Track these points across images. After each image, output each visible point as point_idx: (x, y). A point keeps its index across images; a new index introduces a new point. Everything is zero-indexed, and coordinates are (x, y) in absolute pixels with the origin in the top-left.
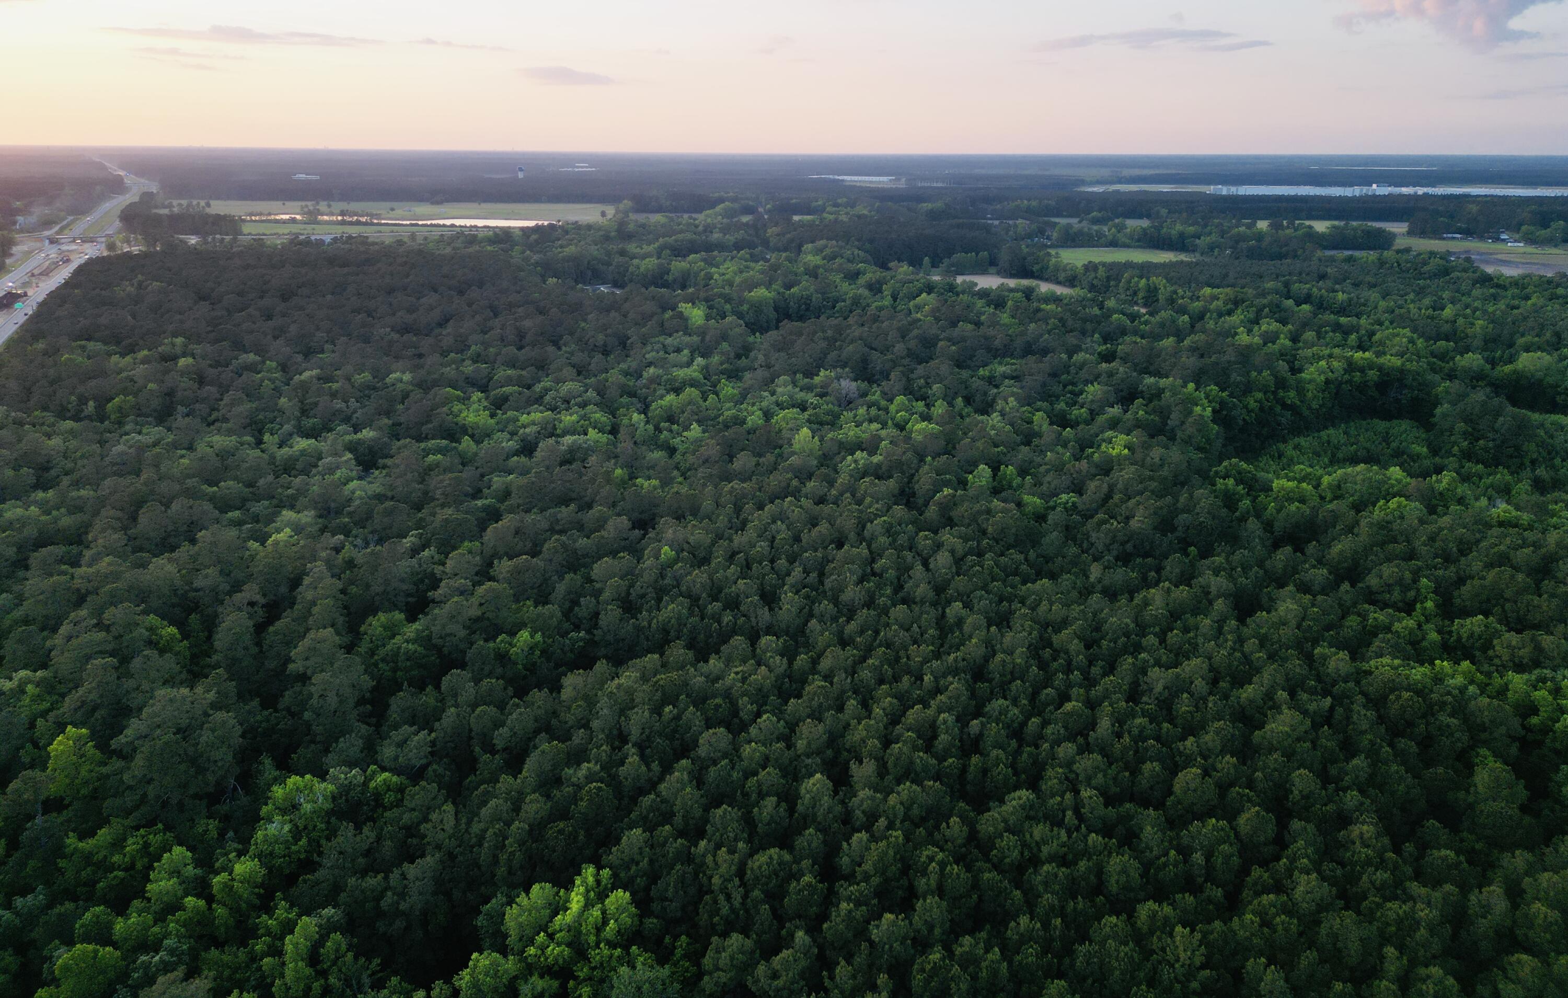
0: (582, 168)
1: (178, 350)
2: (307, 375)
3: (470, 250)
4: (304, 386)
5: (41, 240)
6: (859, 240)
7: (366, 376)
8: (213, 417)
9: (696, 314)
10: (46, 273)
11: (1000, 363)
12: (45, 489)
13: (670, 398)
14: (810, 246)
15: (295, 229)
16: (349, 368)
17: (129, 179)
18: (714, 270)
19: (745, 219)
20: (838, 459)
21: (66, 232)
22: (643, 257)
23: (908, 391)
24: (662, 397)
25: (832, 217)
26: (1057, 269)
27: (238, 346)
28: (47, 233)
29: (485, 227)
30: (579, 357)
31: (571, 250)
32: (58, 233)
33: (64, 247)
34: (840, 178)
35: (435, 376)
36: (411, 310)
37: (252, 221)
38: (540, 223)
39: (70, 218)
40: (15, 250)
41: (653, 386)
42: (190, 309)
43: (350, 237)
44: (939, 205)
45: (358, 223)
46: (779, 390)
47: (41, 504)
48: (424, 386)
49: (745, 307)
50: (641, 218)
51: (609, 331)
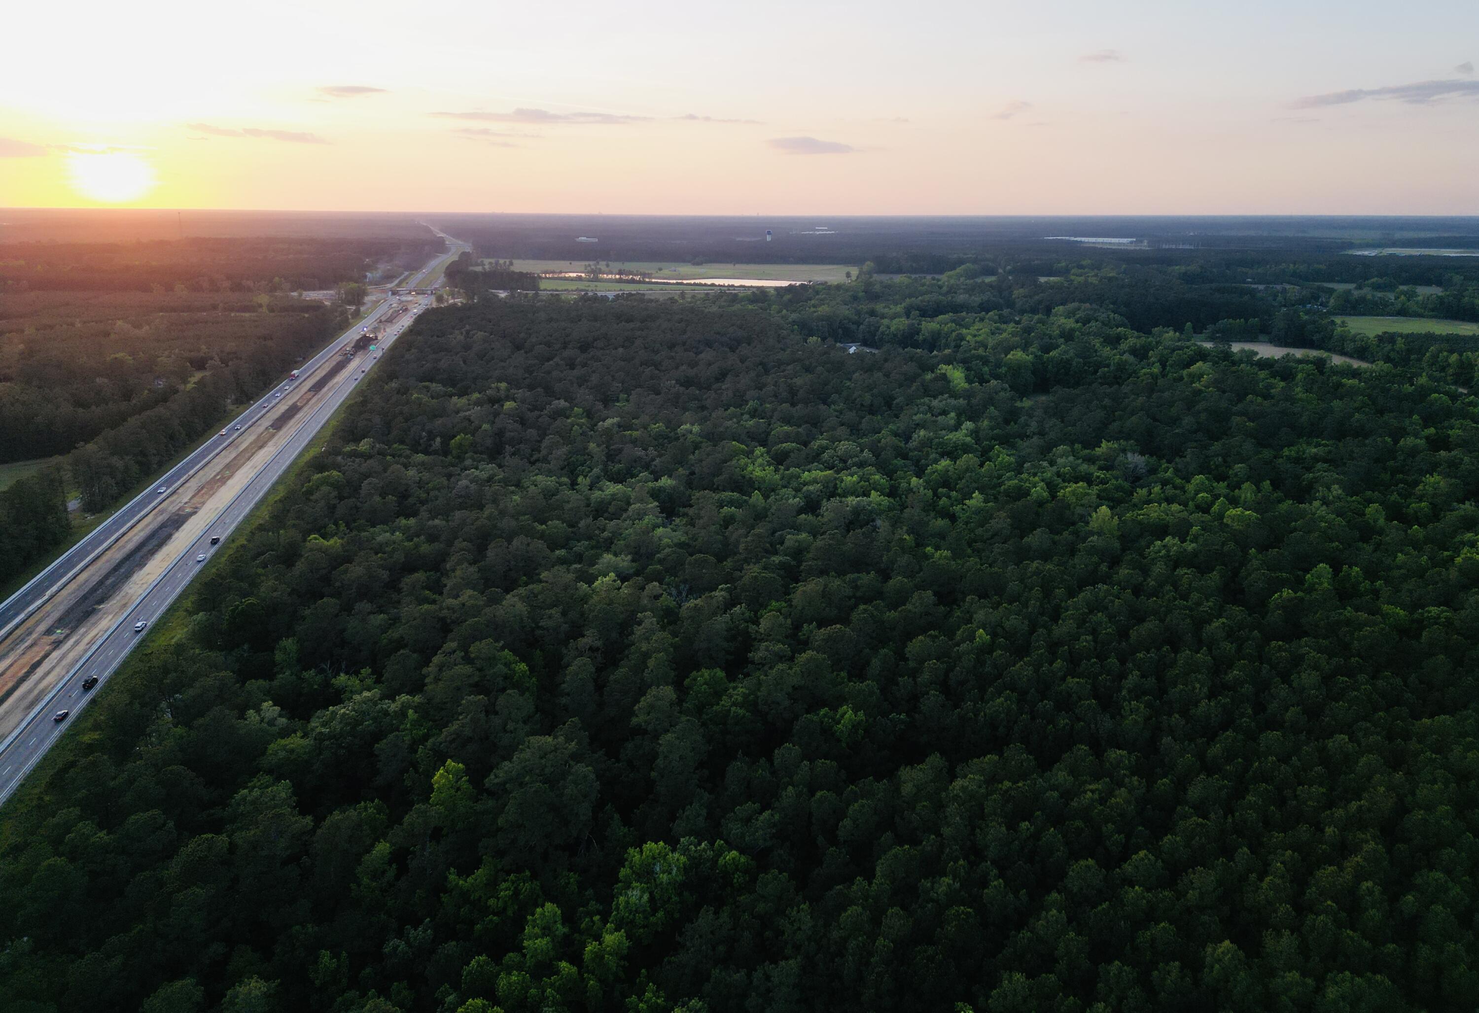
0: (822, 231)
1: (502, 393)
2: (609, 421)
3: (733, 308)
4: (607, 432)
5: (384, 291)
6: (1113, 303)
7: (658, 427)
8: (535, 457)
9: (957, 375)
10: (390, 320)
11: (1309, 444)
12: (407, 517)
13: (945, 463)
14: (1061, 308)
15: (581, 285)
16: (644, 418)
17: (449, 240)
18: (964, 331)
19: (989, 279)
20: (1143, 543)
21: (404, 284)
22: (893, 318)
23: (1203, 469)
24: (936, 461)
25: (1081, 279)
26: (1343, 338)
27: (550, 392)
28: (389, 286)
29: (741, 286)
30: (850, 416)
31: (824, 310)
32: (399, 285)
33: (404, 298)
34: (1079, 239)
35: (721, 429)
36: (693, 364)
37: (546, 278)
38: (793, 283)
39: (406, 273)
40: (367, 299)
41: (926, 449)
42: (510, 357)
43: (630, 295)
44: (1193, 268)
45: (633, 281)
46: (1060, 461)
47: (405, 530)
48: (713, 437)
49: (1003, 370)
50: (885, 278)
51: (875, 391)
